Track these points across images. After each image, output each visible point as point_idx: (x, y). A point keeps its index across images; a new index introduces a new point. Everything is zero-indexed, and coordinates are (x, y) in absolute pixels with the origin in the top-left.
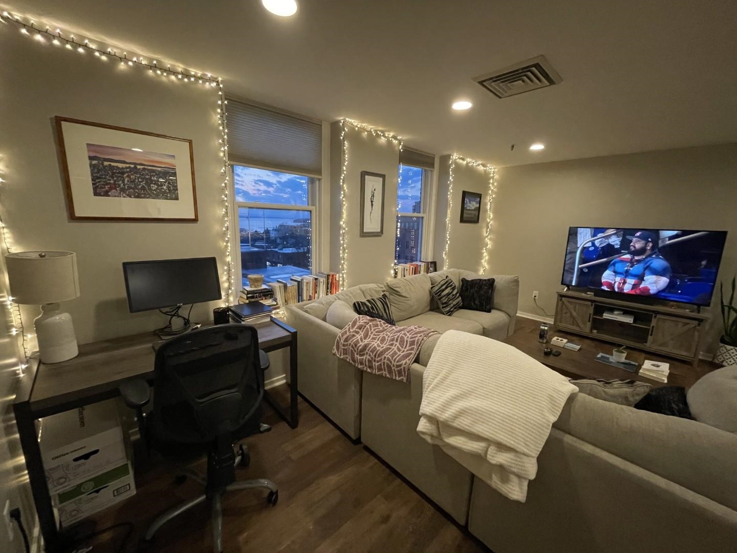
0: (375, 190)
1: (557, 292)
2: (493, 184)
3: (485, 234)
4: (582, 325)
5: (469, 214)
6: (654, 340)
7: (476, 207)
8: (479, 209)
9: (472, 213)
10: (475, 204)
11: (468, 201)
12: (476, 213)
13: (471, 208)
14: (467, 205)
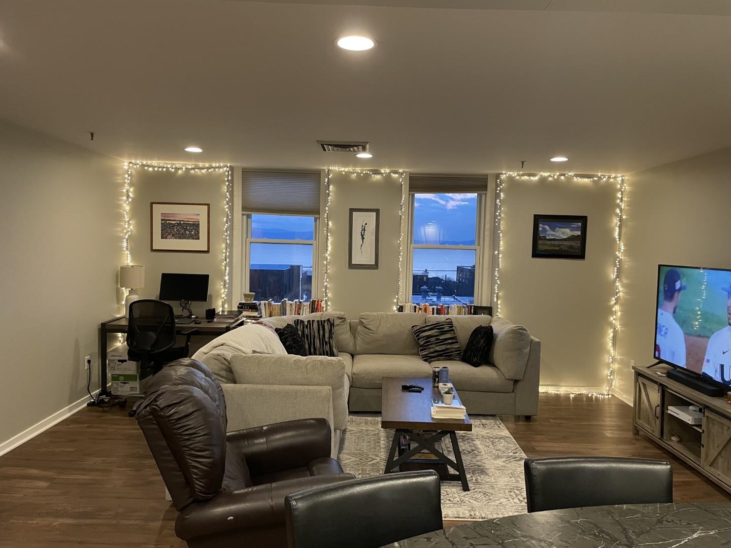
0: (366, 224)
3: (612, 276)
4: (653, 424)
5: (554, 245)
6: (707, 455)
7: (572, 236)
8: (583, 238)
9: (563, 244)
10: (567, 231)
11: (547, 227)
12: (573, 244)
13: (556, 236)
14: (547, 233)
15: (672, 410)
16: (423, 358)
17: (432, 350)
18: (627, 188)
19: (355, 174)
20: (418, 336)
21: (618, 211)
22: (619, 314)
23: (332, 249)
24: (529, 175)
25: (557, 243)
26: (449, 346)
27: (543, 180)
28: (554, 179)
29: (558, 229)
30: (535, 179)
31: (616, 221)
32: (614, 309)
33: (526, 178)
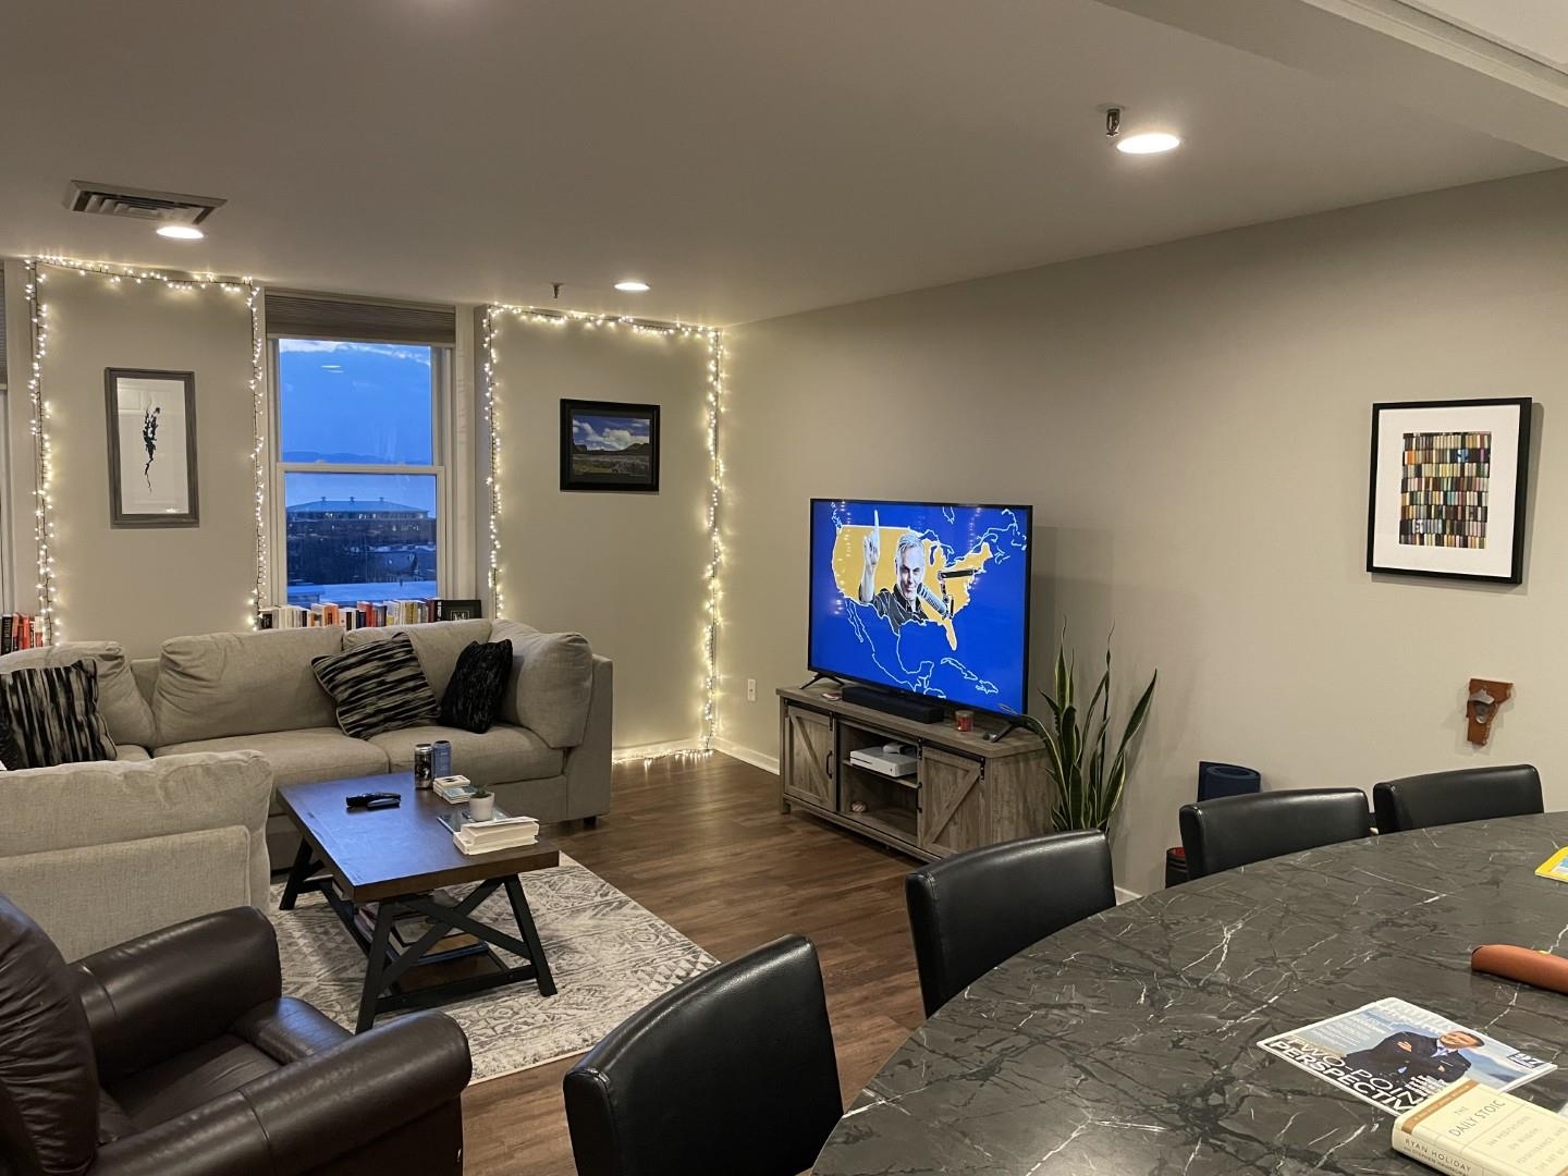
0: (158, 410)
1: (778, 692)
2: (717, 375)
4: (822, 790)
5: (602, 465)
6: (928, 826)
7: (635, 445)
8: (654, 448)
9: (618, 462)
10: (625, 434)
11: (587, 426)
12: (638, 461)
13: (606, 446)
14: (589, 439)
15: (859, 758)
16: (348, 730)
17: (369, 710)
18: (725, 353)
19: (118, 279)
20: (331, 680)
21: (711, 397)
22: (720, 595)
23: (56, 476)
24: (549, 314)
25: (607, 459)
26: (410, 696)
27: (574, 326)
28: (596, 326)
29: (607, 430)
30: (559, 323)
31: (707, 417)
32: (710, 587)
33: (540, 319)
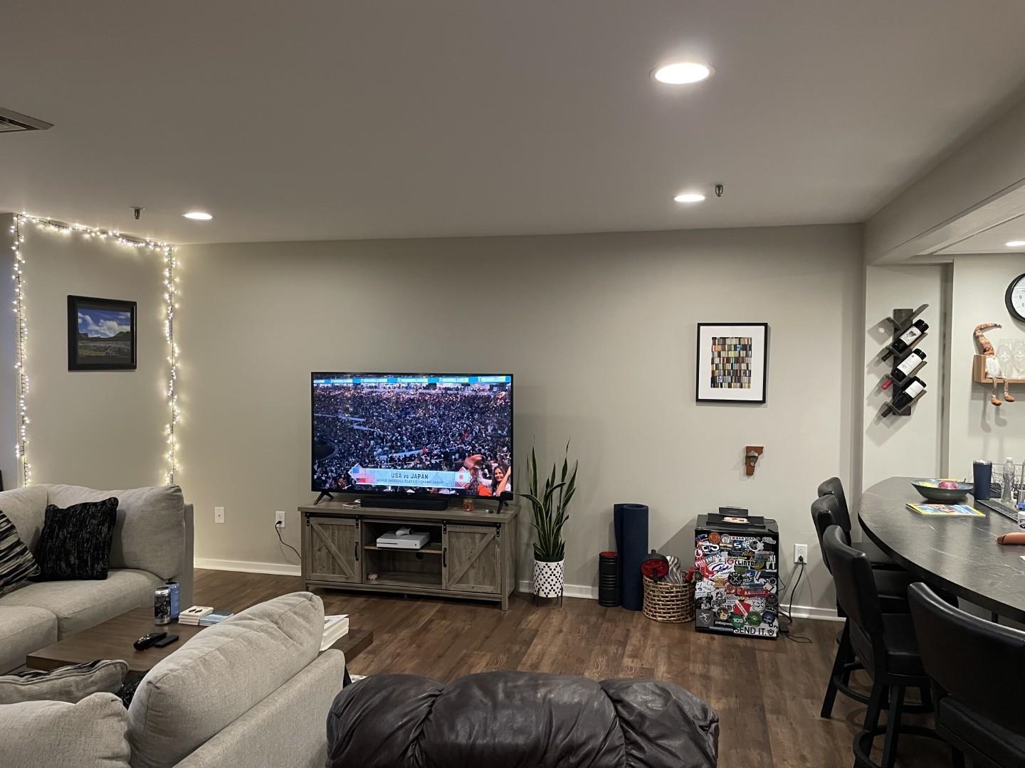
1: (299, 509)
2: (171, 280)
3: (165, 393)
5: (99, 349)
7: (121, 333)
8: (131, 337)
9: (110, 347)
10: (114, 324)
11: (88, 318)
12: (123, 346)
13: (101, 333)
14: (89, 328)
15: (382, 542)
21: (167, 296)
22: (177, 447)
24: (59, 225)
25: (102, 344)
27: (77, 236)
28: (91, 236)
29: (102, 321)
30: (66, 232)
32: (169, 442)
33: (52, 229)
